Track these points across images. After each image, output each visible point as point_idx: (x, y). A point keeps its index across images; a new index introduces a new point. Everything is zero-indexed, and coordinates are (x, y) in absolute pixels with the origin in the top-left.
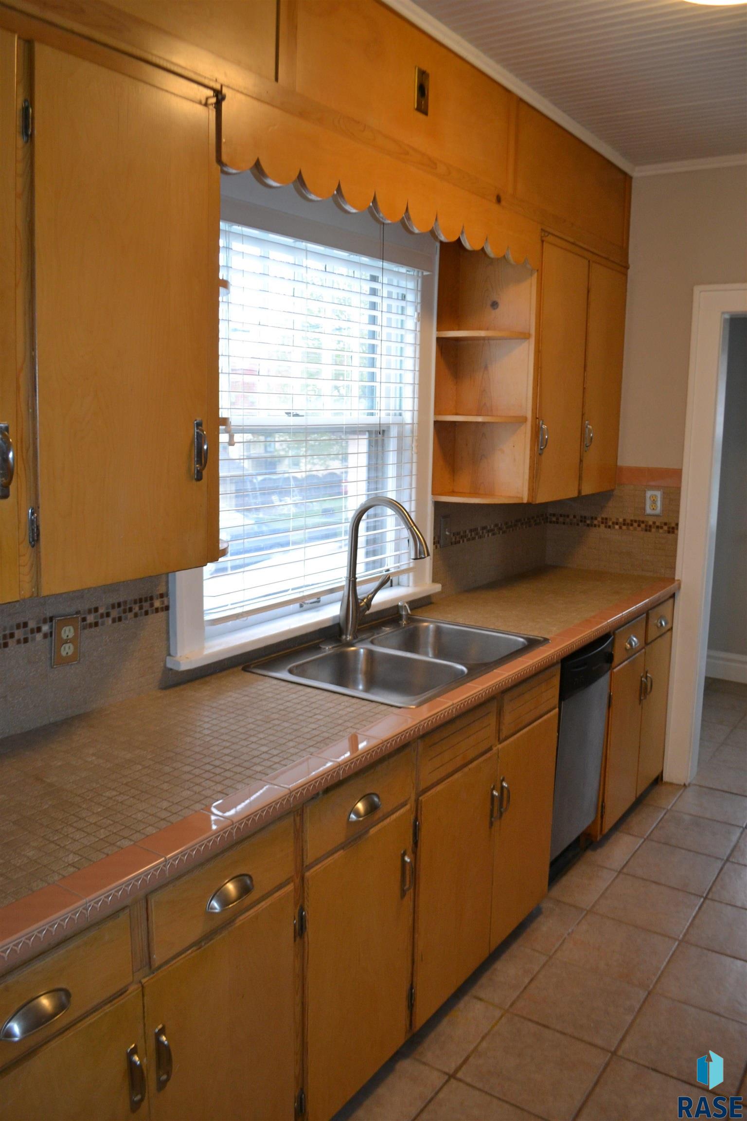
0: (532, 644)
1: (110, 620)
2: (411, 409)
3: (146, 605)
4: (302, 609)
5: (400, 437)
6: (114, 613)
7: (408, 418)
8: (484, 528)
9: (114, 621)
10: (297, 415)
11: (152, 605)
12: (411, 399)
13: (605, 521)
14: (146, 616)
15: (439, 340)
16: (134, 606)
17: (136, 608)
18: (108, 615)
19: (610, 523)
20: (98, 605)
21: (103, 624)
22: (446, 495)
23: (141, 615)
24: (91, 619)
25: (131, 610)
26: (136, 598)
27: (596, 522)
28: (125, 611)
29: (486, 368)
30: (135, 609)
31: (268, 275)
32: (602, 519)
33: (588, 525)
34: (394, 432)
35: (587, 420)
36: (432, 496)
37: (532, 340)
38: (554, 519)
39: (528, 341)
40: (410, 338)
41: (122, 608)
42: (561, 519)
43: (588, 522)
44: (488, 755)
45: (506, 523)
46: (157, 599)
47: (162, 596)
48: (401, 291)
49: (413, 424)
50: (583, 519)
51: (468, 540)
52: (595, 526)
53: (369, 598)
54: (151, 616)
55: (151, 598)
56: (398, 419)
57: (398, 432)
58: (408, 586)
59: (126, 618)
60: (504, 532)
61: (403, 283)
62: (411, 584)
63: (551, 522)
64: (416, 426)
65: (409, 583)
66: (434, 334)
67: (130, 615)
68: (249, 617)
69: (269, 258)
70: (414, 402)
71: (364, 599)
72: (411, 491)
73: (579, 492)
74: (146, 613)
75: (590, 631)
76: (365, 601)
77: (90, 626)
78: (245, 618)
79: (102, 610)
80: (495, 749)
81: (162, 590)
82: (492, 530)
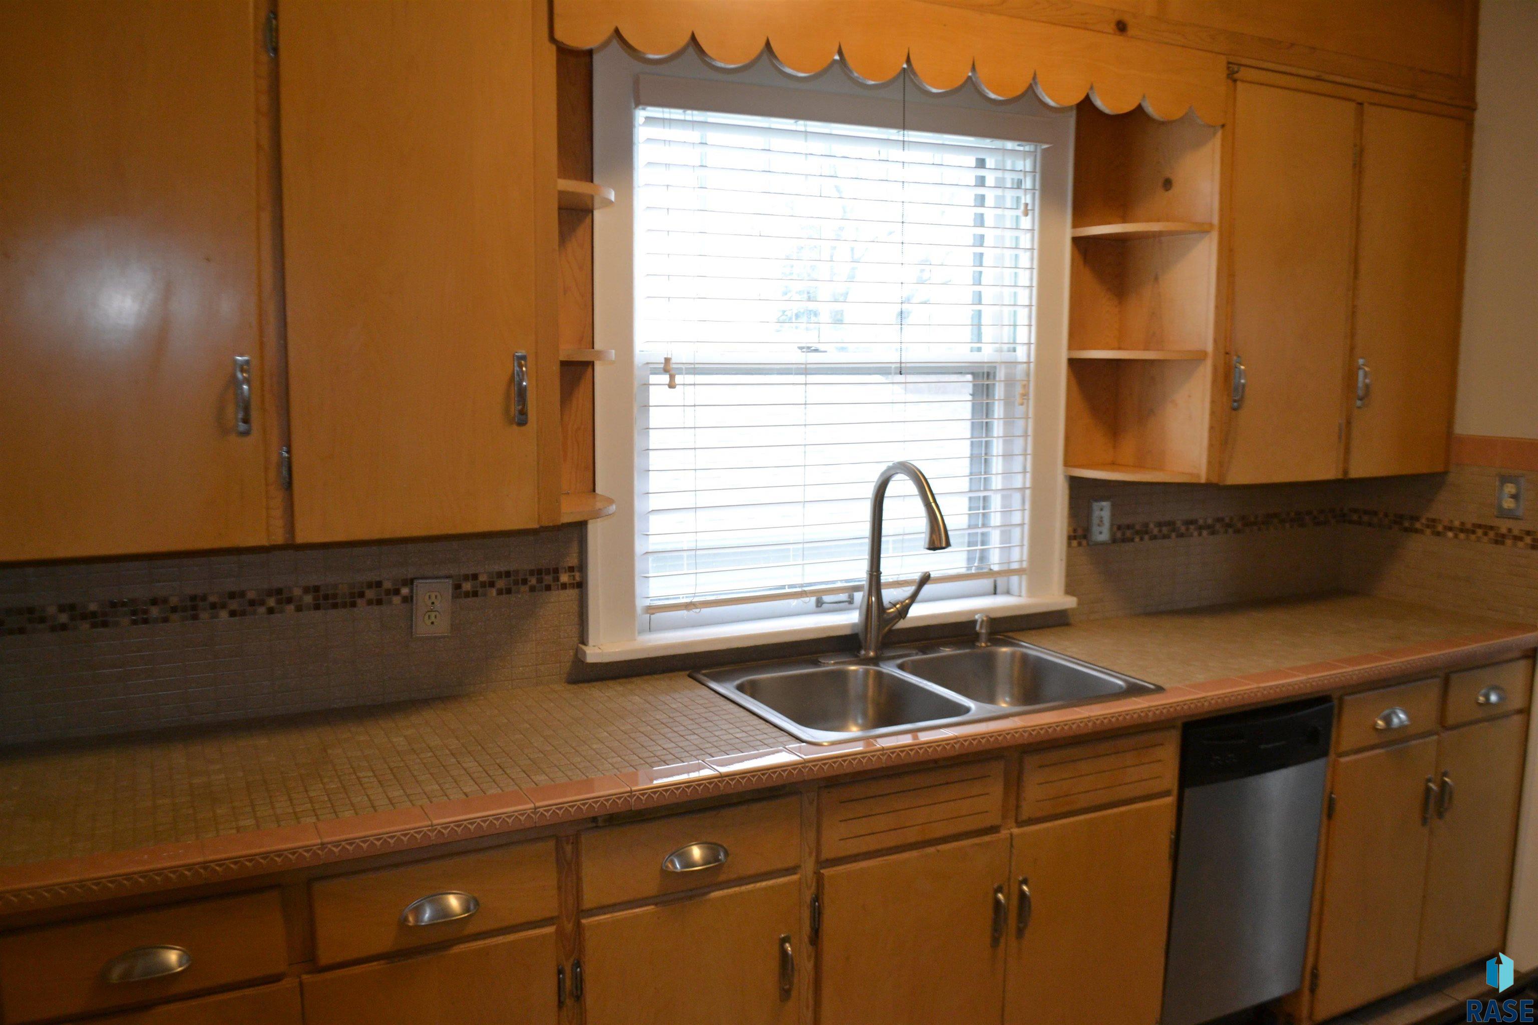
0: (1135, 690)
1: (494, 592)
2: (1026, 341)
3: (548, 579)
4: (819, 609)
5: (1010, 382)
6: (501, 584)
7: (1021, 354)
8: (1189, 523)
9: (500, 592)
10: (816, 350)
11: (557, 579)
12: (1027, 327)
13: (1432, 523)
14: (548, 592)
15: (1076, 241)
16: (529, 578)
17: (533, 581)
18: (492, 584)
19: (1440, 528)
20: (477, 572)
21: (485, 595)
22: (1091, 469)
23: (541, 590)
24: (467, 586)
25: (525, 582)
26: (533, 568)
27: (1418, 525)
28: (516, 583)
29: (1156, 279)
30: (530, 581)
31: (706, 166)
32: (1428, 519)
33: (1406, 530)
34: (1001, 374)
35: (1362, 358)
36: (1064, 467)
37: (1215, 236)
38: (1355, 517)
39: (1209, 236)
40: (1026, 241)
41: (512, 578)
42: (1365, 518)
43: (1407, 524)
44: (987, 838)
45: (1243, 518)
46: (565, 572)
47: (571, 569)
48: (1016, 176)
49: (1028, 363)
50: (1399, 519)
51: (1154, 538)
52: (1417, 531)
53: (904, 604)
54: (554, 593)
55: (556, 571)
56: (1007, 356)
57: (1007, 375)
58: (1020, 596)
59: (518, 592)
60: (1238, 531)
61: (1020, 165)
62: (1024, 593)
63: (1350, 522)
64: (1032, 366)
65: (1020, 592)
66: (1068, 233)
67: (524, 588)
68: (702, 609)
69: (706, 144)
70: (1030, 332)
71: (897, 603)
72: (1026, 459)
73: (1346, 472)
74: (548, 588)
75: (1255, 685)
76: (898, 606)
77: (467, 595)
78: (698, 610)
79: (483, 578)
80: (1004, 833)
81: (573, 561)
82: (1208, 527)
